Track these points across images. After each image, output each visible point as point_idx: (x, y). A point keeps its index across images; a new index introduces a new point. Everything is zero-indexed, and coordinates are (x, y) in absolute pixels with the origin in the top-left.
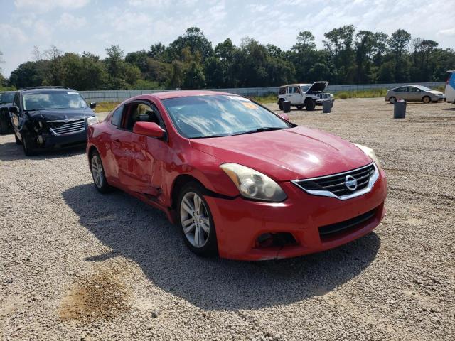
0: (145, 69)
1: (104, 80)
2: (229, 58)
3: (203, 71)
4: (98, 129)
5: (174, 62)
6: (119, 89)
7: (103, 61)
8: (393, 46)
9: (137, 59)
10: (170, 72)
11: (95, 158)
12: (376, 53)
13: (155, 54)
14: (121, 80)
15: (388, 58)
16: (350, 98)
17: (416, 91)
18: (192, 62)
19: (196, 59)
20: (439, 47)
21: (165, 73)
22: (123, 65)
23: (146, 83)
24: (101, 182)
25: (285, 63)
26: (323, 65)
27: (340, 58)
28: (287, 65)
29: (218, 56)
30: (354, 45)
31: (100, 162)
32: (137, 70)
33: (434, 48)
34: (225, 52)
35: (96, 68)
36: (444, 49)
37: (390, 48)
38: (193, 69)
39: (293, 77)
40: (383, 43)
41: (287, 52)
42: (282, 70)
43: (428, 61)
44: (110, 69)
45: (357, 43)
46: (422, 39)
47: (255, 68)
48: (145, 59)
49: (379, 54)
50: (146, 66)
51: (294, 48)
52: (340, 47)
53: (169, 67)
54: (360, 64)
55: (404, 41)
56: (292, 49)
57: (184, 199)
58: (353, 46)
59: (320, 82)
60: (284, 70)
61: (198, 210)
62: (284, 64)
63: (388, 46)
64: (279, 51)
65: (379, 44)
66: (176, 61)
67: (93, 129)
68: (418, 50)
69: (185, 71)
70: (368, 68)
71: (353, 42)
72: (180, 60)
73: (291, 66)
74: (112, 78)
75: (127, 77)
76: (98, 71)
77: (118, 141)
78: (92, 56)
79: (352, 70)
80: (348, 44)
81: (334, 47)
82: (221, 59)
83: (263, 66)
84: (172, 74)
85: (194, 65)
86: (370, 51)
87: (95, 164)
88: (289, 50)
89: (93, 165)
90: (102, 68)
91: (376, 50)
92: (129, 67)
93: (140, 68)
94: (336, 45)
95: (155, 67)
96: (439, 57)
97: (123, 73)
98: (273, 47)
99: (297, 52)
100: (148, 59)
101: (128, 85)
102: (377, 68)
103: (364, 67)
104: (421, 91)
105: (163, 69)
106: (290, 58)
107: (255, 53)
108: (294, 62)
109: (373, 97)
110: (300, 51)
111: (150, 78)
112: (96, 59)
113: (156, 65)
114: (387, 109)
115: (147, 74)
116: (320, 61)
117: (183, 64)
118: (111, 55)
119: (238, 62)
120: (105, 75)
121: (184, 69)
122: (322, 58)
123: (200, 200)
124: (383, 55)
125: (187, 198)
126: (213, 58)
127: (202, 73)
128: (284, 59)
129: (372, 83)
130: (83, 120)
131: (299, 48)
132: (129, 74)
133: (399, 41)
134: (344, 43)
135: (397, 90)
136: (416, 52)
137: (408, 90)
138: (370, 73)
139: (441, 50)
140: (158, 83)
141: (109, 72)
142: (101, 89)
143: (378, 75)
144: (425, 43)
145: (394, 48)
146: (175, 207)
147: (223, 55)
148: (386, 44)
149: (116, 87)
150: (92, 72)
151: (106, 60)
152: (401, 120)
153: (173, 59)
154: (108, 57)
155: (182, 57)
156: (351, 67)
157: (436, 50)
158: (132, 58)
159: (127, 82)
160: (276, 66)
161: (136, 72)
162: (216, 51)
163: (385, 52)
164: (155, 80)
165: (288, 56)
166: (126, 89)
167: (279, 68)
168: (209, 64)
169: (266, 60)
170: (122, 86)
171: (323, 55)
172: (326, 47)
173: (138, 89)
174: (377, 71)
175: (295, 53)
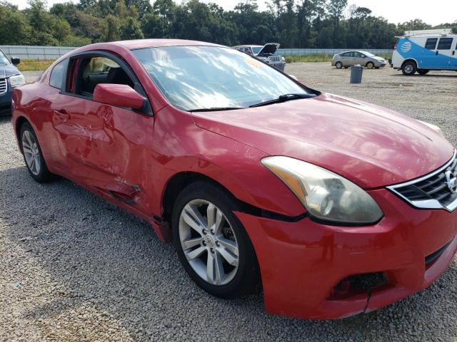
0: (75, 23)
1: (27, 34)
2: (170, 16)
3: (141, 28)
4: (28, 92)
5: (107, 17)
6: (46, 44)
7: (23, 12)
8: (331, 11)
9: (65, 11)
10: (104, 29)
11: (26, 133)
12: (315, 17)
13: (85, 6)
14: (48, 35)
15: (326, 23)
16: (294, 62)
17: (360, 56)
18: (128, 17)
19: (132, 14)
20: (372, 15)
21: (97, 30)
22: (48, 17)
23: (78, 39)
24: (38, 167)
25: (228, 23)
26: (265, 27)
27: (282, 21)
28: (230, 26)
29: (157, 13)
30: (296, 8)
31: (34, 139)
32: (66, 23)
33: (368, 15)
34: (164, 9)
35: (15, 18)
36: (377, 17)
37: (329, 14)
38: (130, 26)
39: (236, 38)
40: (322, 7)
41: (230, 12)
42: (225, 31)
43: (362, 28)
44: (33, 21)
45: (298, 6)
46: (357, 6)
47: (197, 28)
48: (74, 12)
49: (318, 18)
50: (75, 20)
51: (236, 8)
52: (282, 9)
53: (102, 22)
54: (300, 28)
55: (341, 7)
56: (235, 9)
57: (188, 207)
58: (295, 10)
59: (271, 44)
60: (228, 30)
61: (214, 227)
62: (227, 25)
63: (326, 11)
64: (221, 10)
65: (319, 8)
66: (110, 16)
67: (19, 92)
68: (354, 17)
69: (121, 28)
70: (308, 33)
71: (294, 5)
72: (114, 14)
73: (234, 27)
74: (35, 32)
75: (53, 31)
76: (18, 23)
77: (63, 111)
78: (10, 5)
79: (293, 33)
80: (289, 6)
81: (276, 10)
82: (160, 15)
83: (206, 25)
84: (107, 30)
85: (131, 22)
86: (309, 15)
87: (28, 143)
88: (232, 10)
89: (24, 143)
90: (23, 20)
91: (315, 15)
92: (55, 20)
93: (69, 21)
94: (279, 7)
95: (87, 22)
96: (372, 24)
97: (48, 26)
98: (215, 6)
99: (240, 12)
100: (78, 12)
101: (55, 41)
102: (316, 32)
103: (305, 31)
104: (365, 56)
105: (96, 25)
106: (233, 18)
107: (197, 10)
108: (237, 23)
109: (316, 61)
110: (242, 12)
111: (81, 34)
112: (14, 8)
113: (88, 20)
114: (337, 74)
115: (78, 29)
116: (262, 23)
117: (118, 19)
118: (33, 5)
119: (179, 20)
120: (26, 28)
121: (120, 25)
122: (265, 20)
123: (220, 213)
124: (322, 19)
125: (192, 206)
126: (151, 15)
127: (140, 30)
128: (227, 20)
129: (312, 48)
130: (3, 79)
131: (241, 8)
132: (57, 29)
133: (336, 6)
134: (286, 5)
135: (343, 55)
136: (352, 18)
137: (353, 56)
138: (310, 38)
139: (374, 18)
140: (90, 39)
141: (31, 25)
142: (23, 44)
143: (317, 40)
144: (360, 10)
145: (332, 14)
146: (169, 218)
147: (162, 12)
148: (325, 9)
149: (42, 42)
150: (11, 23)
151: (27, 11)
152: (358, 85)
153: (107, 14)
154: (29, 7)
155: (117, 12)
156: (293, 31)
157: (370, 17)
158: (58, 10)
159: (55, 37)
160: (219, 26)
161: (65, 26)
162: (155, 8)
163: (324, 17)
164: (87, 36)
165: (231, 16)
166: (54, 45)
167: (223, 29)
168: (147, 21)
169: (209, 19)
170: (49, 41)
171: (266, 17)
172: (269, 9)
173: (68, 46)
174: (316, 35)
175: (237, 13)
